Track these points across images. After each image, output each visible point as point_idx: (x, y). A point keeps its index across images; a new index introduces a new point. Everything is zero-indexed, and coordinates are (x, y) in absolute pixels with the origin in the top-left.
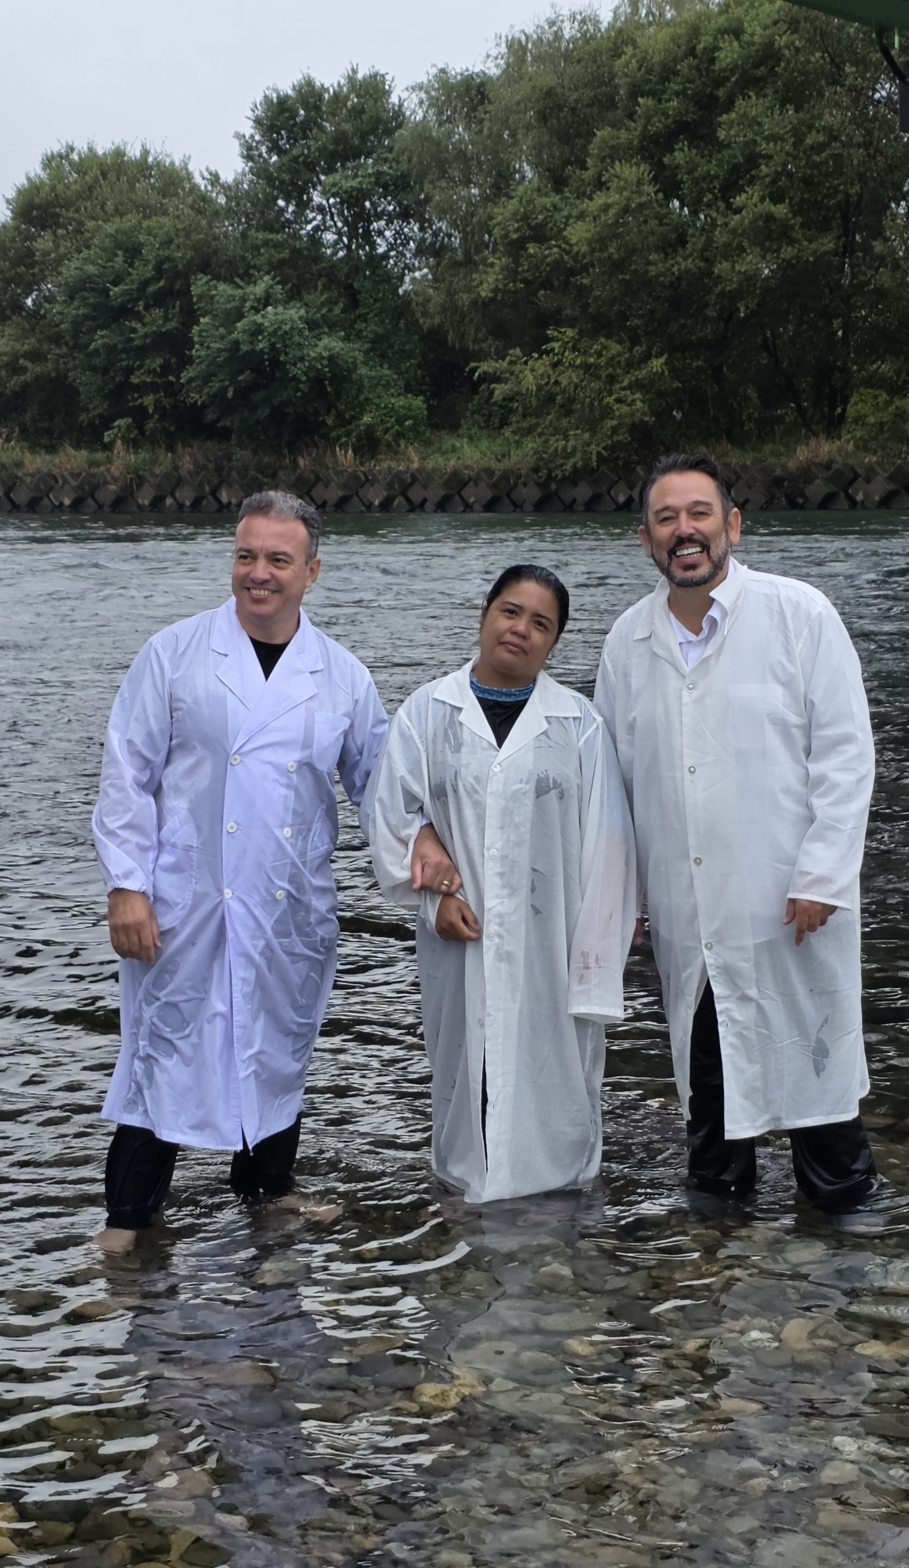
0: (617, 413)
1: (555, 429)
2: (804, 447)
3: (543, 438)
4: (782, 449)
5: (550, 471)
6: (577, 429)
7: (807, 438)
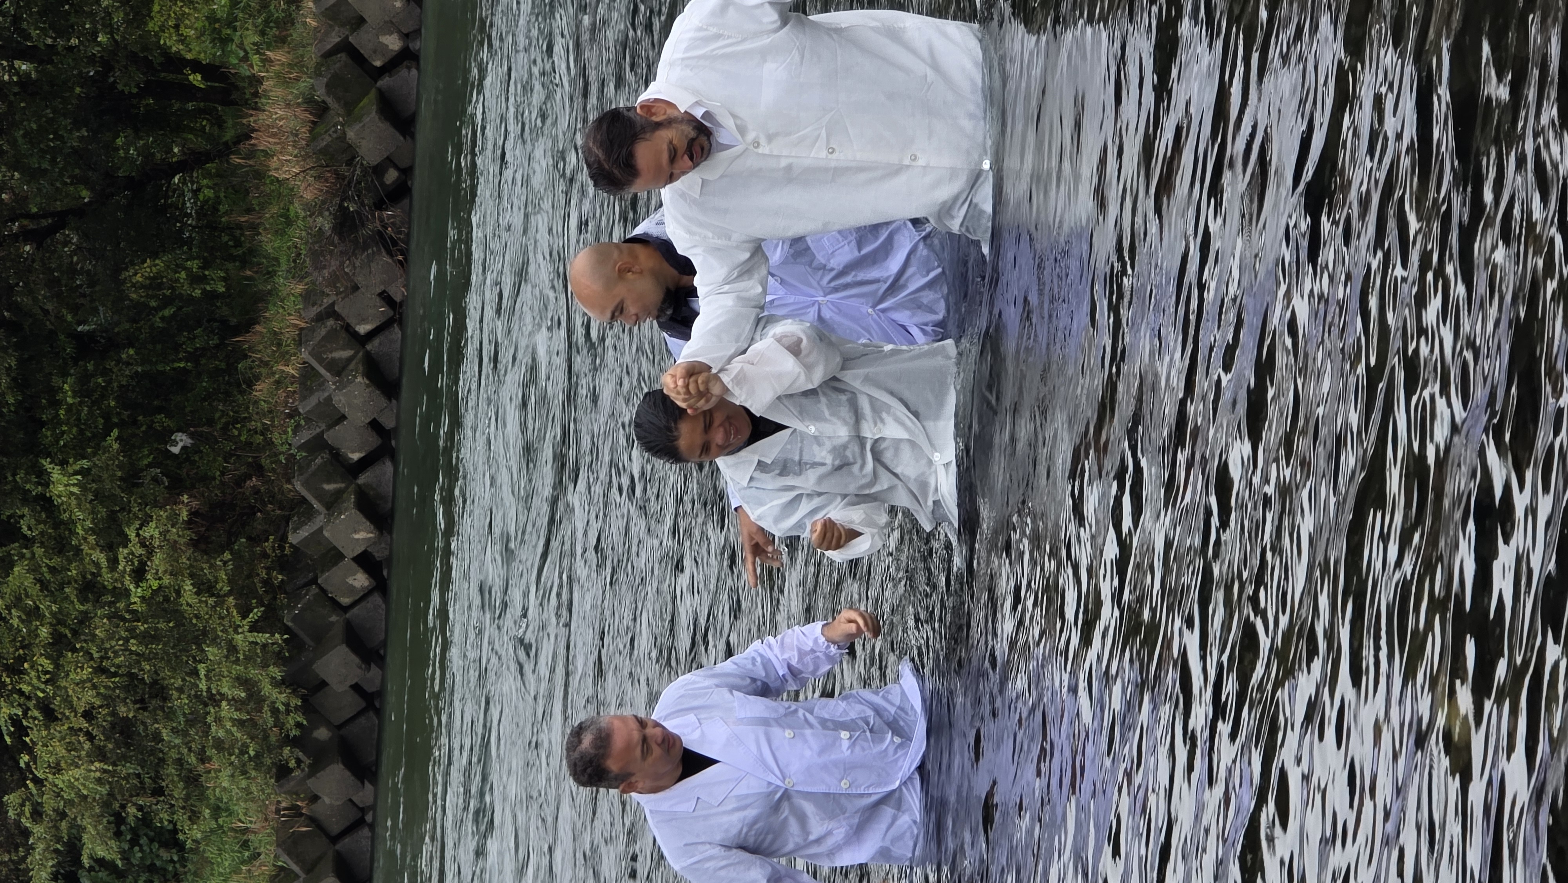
0: (167, 580)
1: (190, 723)
2: (274, 162)
3: (211, 752)
4: (274, 209)
5: (287, 741)
6: (195, 673)
7: (252, 154)
